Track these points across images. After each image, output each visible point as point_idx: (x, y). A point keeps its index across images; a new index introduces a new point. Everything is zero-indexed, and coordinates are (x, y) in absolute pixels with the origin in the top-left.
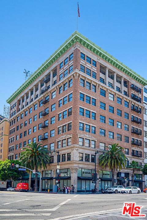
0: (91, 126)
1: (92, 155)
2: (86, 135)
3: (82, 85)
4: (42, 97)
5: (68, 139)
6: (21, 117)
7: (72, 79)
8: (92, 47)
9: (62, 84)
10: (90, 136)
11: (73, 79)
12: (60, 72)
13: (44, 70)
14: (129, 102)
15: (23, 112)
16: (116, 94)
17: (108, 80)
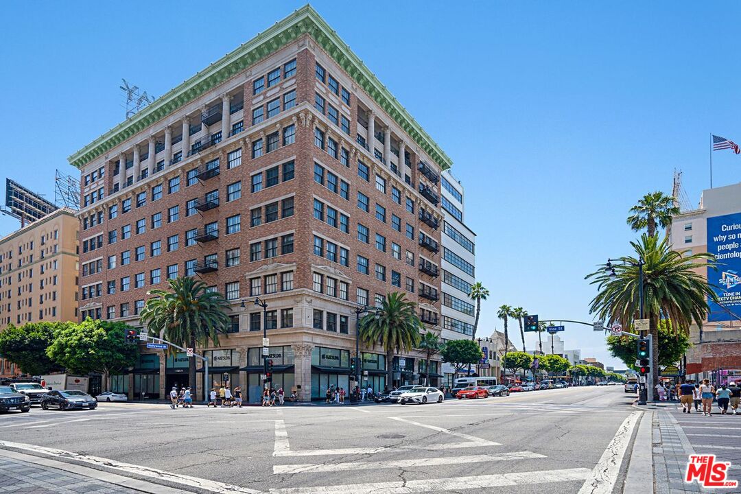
0: (339, 248)
1: (341, 316)
2: (328, 267)
3: (319, 144)
4: (197, 160)
5: (282, 273)
6: (124, 209)
7: (294, 124)
8: (343, 54)
9: (262, 135)
10: (338, 271)
11: (296, 125)
12: (254, 102)
13: (202, 90)
14: (414, 200)
15: (130, 195)
16: (390, 177)
17: (375, 143)
